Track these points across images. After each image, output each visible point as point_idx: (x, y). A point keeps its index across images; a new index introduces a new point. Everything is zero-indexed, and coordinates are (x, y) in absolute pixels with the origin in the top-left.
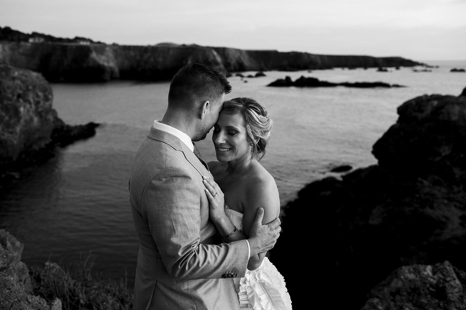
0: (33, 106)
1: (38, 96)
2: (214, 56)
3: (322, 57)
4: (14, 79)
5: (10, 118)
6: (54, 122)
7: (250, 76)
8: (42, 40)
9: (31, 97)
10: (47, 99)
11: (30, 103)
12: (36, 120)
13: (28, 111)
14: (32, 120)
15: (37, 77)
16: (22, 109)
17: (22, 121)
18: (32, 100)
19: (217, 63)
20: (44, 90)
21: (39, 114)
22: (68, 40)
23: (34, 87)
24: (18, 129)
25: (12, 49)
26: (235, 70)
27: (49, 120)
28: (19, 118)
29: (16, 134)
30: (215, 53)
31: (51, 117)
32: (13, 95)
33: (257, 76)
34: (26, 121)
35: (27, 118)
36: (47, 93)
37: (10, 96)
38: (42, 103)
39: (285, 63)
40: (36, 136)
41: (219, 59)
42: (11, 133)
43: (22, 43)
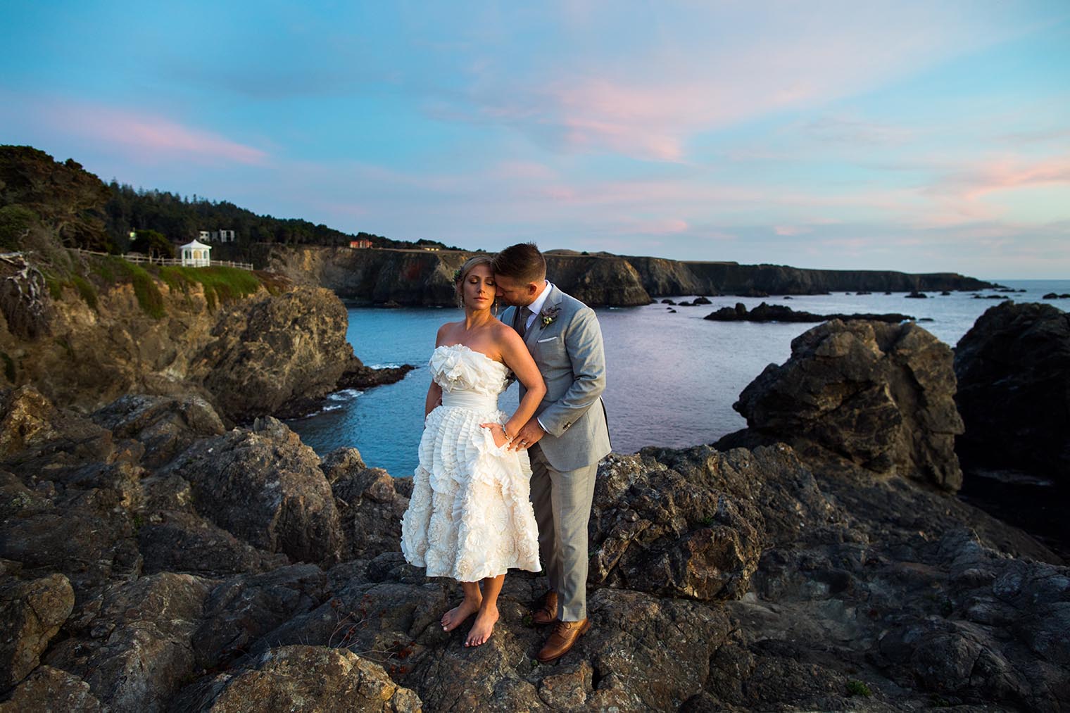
0: (315, 336)
1: (324, 322)
2: (627, 271)
3: (812, 273)
4: (290, 296)
5: (277, 352)
6: (346, 361)
7: (684, 304)
8: (368, 244)
9: (313, 324)
10: (337, 327)
11: (312, 333)
12: (319, 357)
13: (307, 344)
14: (312, 356)
15: (327, 296)
16: (297, 340)
17: (294, 357)
18: (315, 329)
19: (631, 283)
20: (335, 315)
21: (324, 349)
22: (409, 245)
23: (320, 309)
24: (287, 368)
25: (325, 258)
26: (665, 294)
27: (339, 358)
28: (291, 353)
29: (284, 375)
30: (629, 267)
31: (341, 354)
32: (286, 320)
33: (696, 303)
34: (300, 358)
35: (304, 353)
36: (338, 319)
37: (282, 320)
38: (330, 332)
39: (750, 282)
40: (315, 380)
41: (635, 276)
42: (275, 373)
43: (340, 249)
